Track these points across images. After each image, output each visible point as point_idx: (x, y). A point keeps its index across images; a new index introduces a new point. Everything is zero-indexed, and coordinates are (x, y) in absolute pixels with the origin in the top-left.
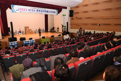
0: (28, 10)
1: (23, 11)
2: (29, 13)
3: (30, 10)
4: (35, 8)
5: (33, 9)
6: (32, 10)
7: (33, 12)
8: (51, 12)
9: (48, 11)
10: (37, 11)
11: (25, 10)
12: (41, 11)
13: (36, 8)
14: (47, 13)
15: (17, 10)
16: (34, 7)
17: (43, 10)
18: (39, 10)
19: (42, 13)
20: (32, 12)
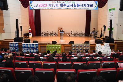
0: (48, 5)
1: (43, 7)
2: (50, 9)
3: (51, 5)
4: (58, 1)
5: (56, 4)
6: (53, 5)
7: (56, 7)
8: (85, 5)
9: (78, 5)
10: (61, 5)
11: (45, 5)
12: (66, 4)
13: (60, 1)
14: (77, 7)
15: (36, 6)
16: (56, 1)
17: (70, 3)
18: (63, 3)
19: (68, 7)
20: (53, 7)
